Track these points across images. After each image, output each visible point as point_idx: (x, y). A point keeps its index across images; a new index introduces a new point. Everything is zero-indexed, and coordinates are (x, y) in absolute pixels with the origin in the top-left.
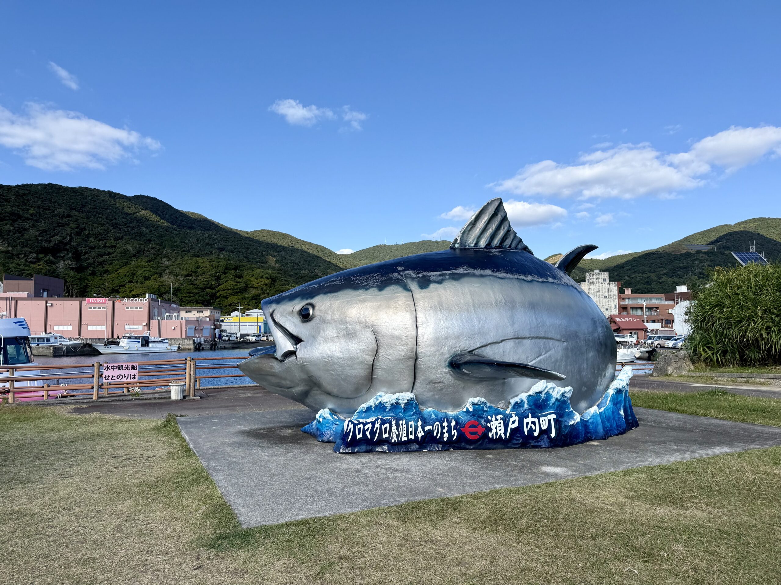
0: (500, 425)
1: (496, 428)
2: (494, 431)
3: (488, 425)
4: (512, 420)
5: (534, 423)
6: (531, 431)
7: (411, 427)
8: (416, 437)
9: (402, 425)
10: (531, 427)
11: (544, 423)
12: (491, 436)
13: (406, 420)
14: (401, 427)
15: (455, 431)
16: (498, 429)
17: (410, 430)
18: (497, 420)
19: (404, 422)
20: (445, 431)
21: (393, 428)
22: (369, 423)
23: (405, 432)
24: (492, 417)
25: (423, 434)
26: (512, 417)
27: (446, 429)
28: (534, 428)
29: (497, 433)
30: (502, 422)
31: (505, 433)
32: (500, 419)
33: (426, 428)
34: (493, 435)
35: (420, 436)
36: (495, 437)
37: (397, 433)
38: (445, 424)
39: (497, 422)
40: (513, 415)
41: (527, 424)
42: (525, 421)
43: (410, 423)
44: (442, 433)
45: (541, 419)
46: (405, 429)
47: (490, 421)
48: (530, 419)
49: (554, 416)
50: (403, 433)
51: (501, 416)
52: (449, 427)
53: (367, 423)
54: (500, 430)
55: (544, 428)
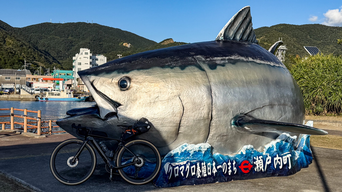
0: (261, 163)
1: (259, 165)
2: (258, 167)
3: (254, 163)
4: (267, 159)
5: (279, 160)
6: (278, 165)
7: (209, 167)
8: (212, 174)
9: (203, 165)
10: (278, 163)
11: (285, 160)
12: (256, 171)
13: (205, 162)
14: (203, 167)
15: (235, 168)
16: (260, 165)
17: (208, 169)
18: (259, 159)
19: (204, 164)
20: (229, 168)
21: (197, 168)
22: (182, 165)
23: (206, 170)
24: (256, 158)
25: (216, 171)
26: (267, 157)
27: (230, 167)
28: (279, 164)
29: (259, 168)
30: (262, 160)
31: (264, 168)
32: (261, 159)
33: (218, 167)
34: (257, 170)
35: (214, 172)
36: (258, 171)
37: (201, 172)
38: (229, 164)
39: (259, 161)
40: (268, 156)
41: (276, 161)
42: (275, 159)
43: (208, 164)
44: (228, 170)
45: (284, 157)
46: (205, 168)
47: (255, 160)
48: (277, 158)
49: (290, 155)
50: (204, 171)
51: (261, 157)
52: (232, 165)
53: (181, 166)
54: (261, 166)
55: (285, 163)
